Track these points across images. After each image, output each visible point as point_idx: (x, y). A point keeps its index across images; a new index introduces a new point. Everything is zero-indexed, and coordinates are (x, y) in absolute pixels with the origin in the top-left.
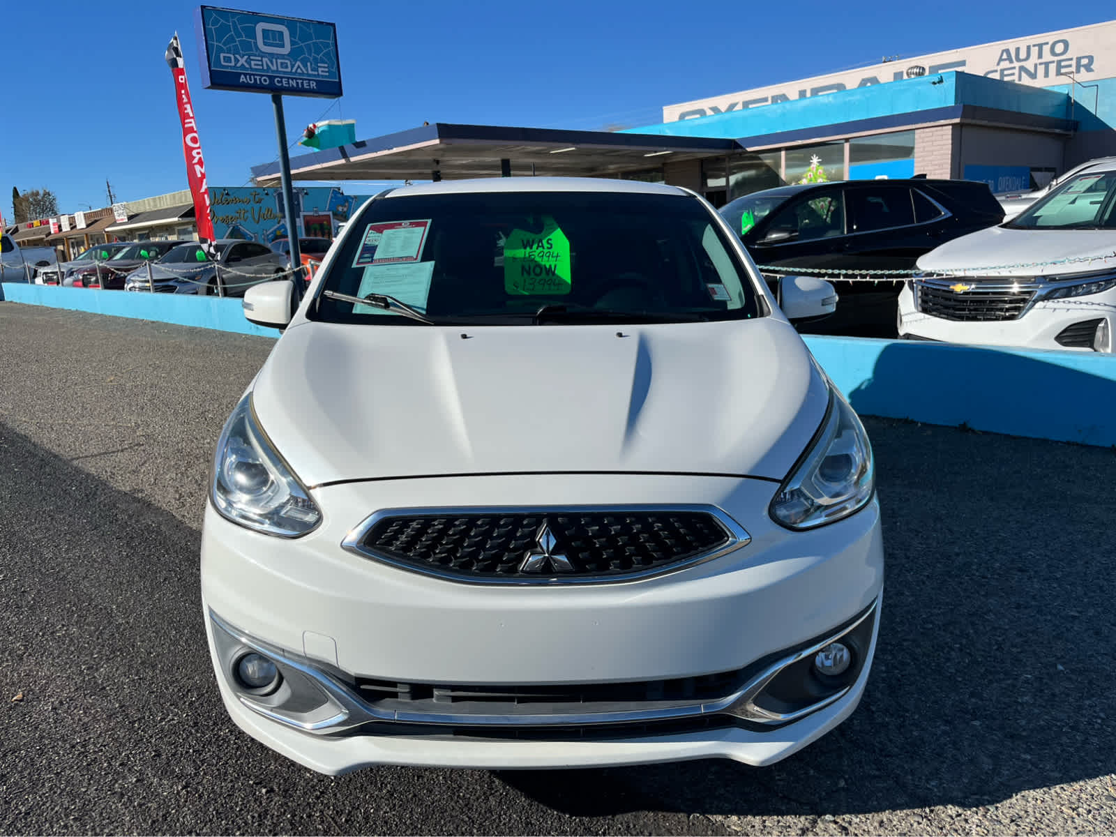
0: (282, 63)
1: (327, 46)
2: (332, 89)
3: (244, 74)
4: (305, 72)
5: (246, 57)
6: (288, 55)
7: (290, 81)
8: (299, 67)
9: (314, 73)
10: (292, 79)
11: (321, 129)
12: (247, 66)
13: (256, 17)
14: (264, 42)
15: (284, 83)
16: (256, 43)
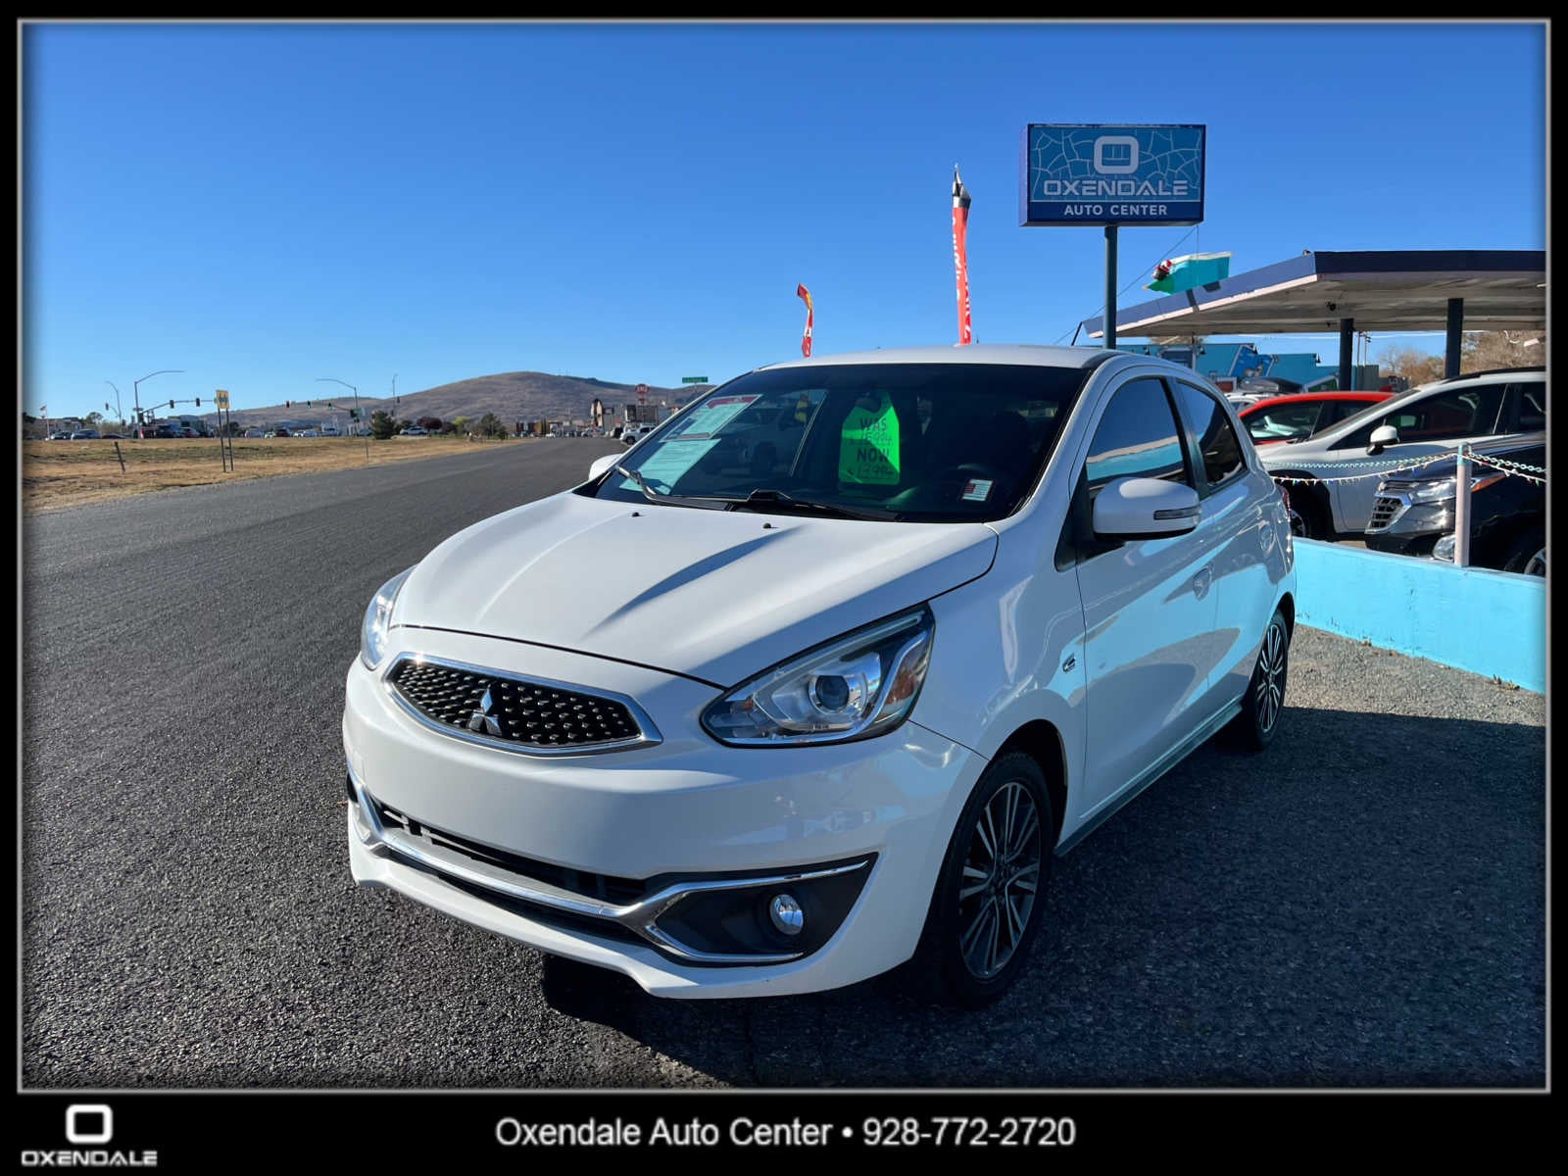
0: (1123, 186)
1: (1188, 155)
2: (1190, 212)
3: (1069, 203)
4: (1154, 193)
5: (1077, 182)
6: (1133, 174)
7: (1132, 207)
8: (1146, 188)
9: (1166, 194)
10: (1135, 204)
11: (1177, 267)
12: (1077, 194)
13: (1096, 131)
14: (1103, 160)
15: (1123, 210)
16: (1092, 164)
